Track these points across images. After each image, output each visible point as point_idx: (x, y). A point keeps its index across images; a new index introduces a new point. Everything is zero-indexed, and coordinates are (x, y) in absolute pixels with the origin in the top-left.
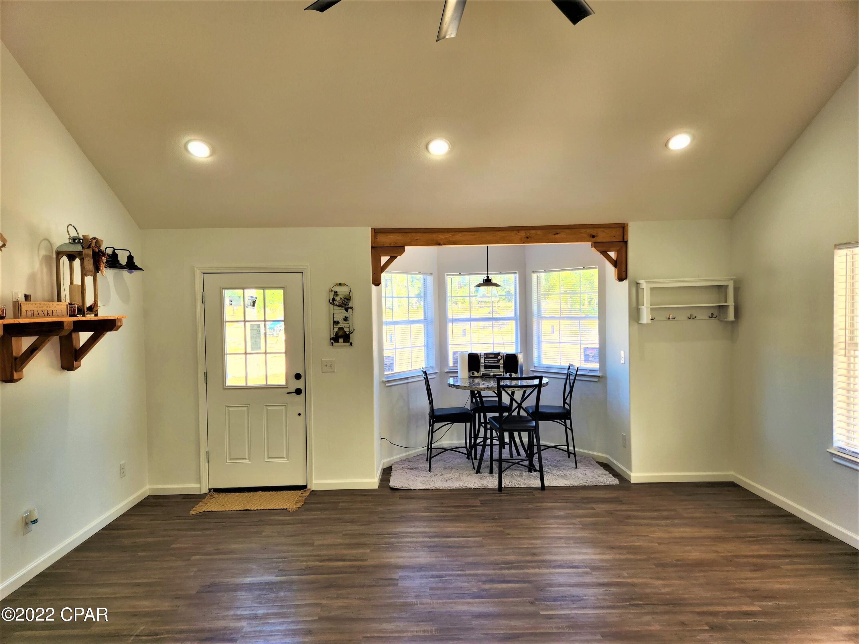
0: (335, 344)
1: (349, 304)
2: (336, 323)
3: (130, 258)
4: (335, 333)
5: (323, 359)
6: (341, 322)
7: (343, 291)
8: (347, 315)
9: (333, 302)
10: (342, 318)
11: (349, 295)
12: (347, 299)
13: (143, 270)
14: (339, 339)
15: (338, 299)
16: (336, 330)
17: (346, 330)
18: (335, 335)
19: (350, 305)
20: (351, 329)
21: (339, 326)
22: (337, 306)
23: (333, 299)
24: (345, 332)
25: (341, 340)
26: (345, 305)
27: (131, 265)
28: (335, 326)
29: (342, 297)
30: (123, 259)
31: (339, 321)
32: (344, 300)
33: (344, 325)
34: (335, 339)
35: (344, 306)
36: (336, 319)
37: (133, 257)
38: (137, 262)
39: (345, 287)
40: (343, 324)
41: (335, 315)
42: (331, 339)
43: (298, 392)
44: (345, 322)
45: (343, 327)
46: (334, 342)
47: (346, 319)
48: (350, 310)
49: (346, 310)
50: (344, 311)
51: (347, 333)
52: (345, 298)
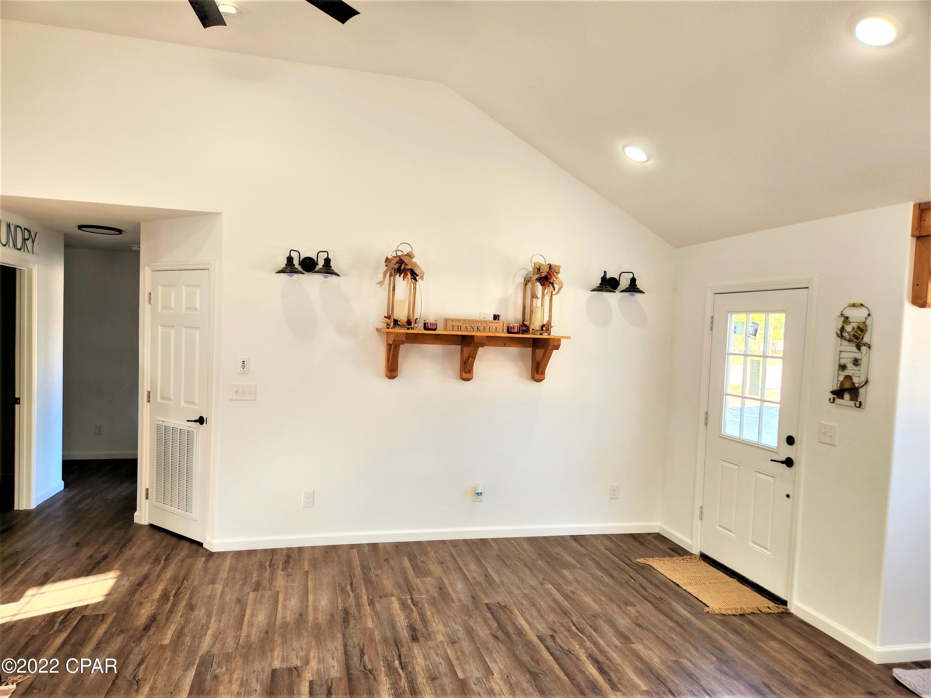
0: (838, 401)
1: (863, 338)
2: (843, 367)
3: (633, 280)
4: (839, 384)
5: (821, 422)
6: (850, 366)
7: (857, 315)
8: (858, 356)
9: (841, 333)
10: (851, 360)
11: (864, 323)
12: (862, 329)
13: (644, 293)
14: (843, 394)
15: (849, 328)
16: (841, 378)
17: (856, 380)
18: (838, 386)
19: (866, 339)
20: (863, 379)
21: (846, 373)
22: (846, 339)
23: (842, 329)
24: (854, 384)
25: (847, 396)
26: (857, 338)
27: (633, 287)
28: (840, 373)
29: (855, 325)
30: (625, 283)
31: (848, 365)
32: (856, 331)
33: (853, 372)
34: (838, 393)
35: (855, 340)
36: (843, 362)
37: (635, 279)
38: (639, 284)
39: (863, 309)
40: (851, 370)
41: (843, 355)
42: (833, 392)
43: (789, 462)
44: (855, 368)
45: (851, 375)
46: (838, 398)
47: (856, 362)
48: (864, 349)
49: (858, 347)
50: (854, 349)
51: (857, 385)
52: (859, 328)
